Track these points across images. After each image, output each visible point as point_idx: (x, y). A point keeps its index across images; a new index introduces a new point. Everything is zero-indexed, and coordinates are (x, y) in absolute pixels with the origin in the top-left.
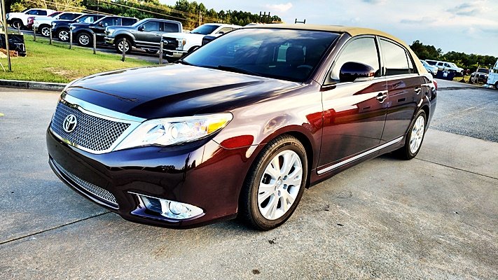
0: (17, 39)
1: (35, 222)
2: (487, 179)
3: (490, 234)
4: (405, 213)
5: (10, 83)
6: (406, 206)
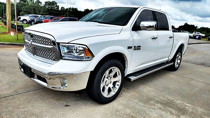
0: (20, 27)
1: (20, 90)
2: (188, 79)
3: (176, 98)
4: (147, 90)
5: (17, 44)
6: (149, 88)
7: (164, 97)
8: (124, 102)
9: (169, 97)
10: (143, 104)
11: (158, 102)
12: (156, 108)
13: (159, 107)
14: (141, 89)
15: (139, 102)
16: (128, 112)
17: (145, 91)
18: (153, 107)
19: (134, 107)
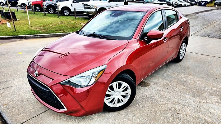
4: (191, 80)
6: (191, 77)
7: (213, 87)
8: (176, 100)
9: (218, 85)
10: (197, 100)
11: (210, 94)
12: (214, 103)
13: (216, 101)
14: (185, 80)
15: (192, 97)
16: (188, 112)
17: (189, 81)
18: (210, 101)
19: (191, 104)
